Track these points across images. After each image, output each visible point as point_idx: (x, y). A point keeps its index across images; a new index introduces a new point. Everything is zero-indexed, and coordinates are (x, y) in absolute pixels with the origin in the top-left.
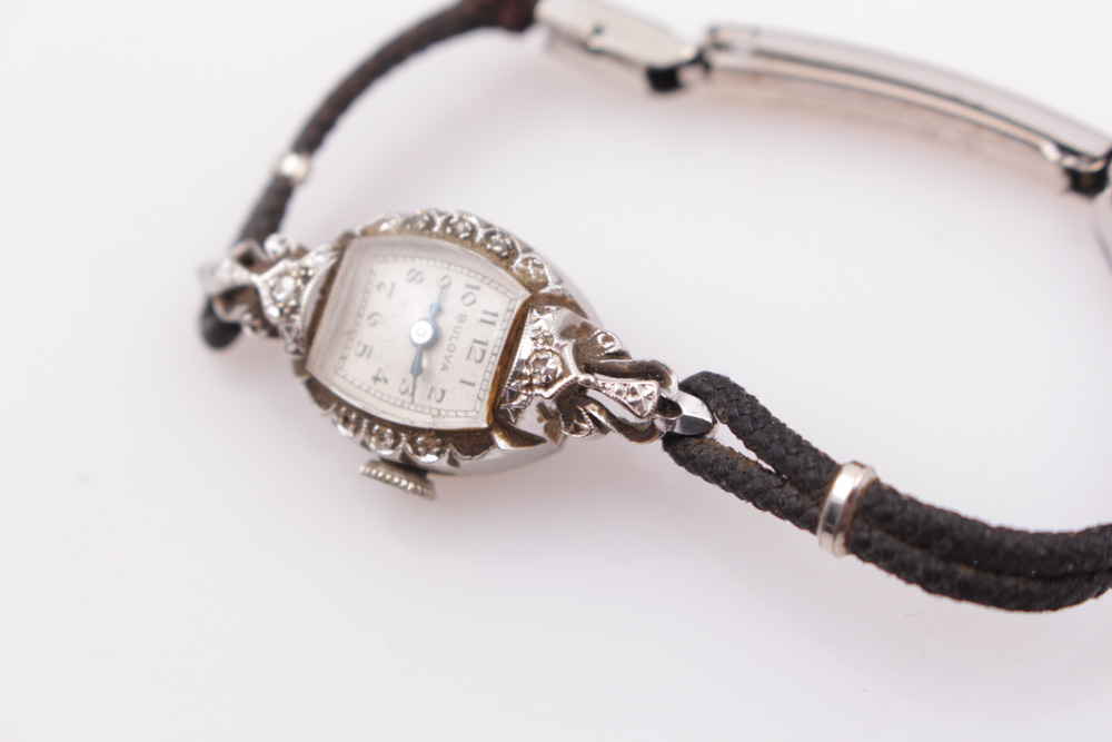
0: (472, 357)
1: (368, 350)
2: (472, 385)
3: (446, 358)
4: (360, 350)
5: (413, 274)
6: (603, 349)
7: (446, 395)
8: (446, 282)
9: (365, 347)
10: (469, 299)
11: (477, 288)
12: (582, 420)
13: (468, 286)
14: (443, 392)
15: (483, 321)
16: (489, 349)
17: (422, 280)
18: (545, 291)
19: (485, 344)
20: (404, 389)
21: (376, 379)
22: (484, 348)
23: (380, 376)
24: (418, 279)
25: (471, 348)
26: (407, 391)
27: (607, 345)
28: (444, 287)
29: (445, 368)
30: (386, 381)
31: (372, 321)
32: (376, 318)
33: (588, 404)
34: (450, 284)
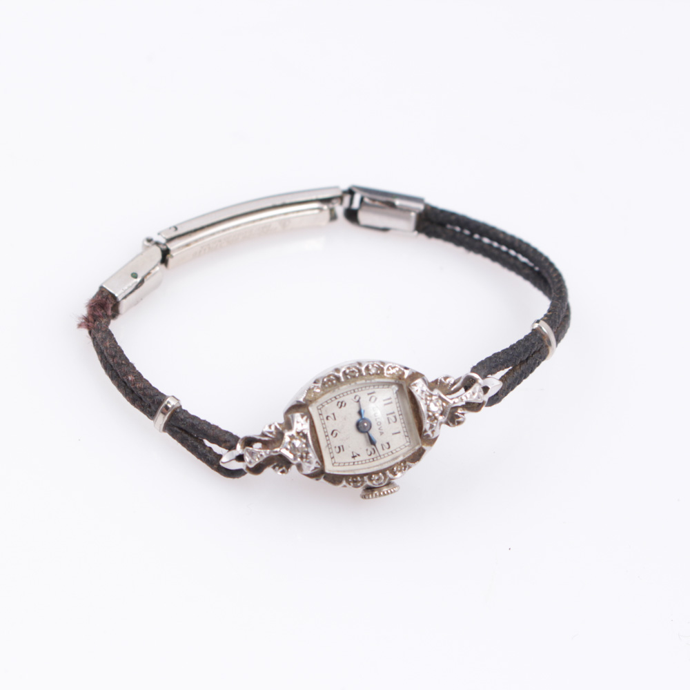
0: (391, 421)
1: (341, 448)
2: (399, 432)
3: (379, 429)
4: (338, 450)
5: (340, 404)
6: (448, 384)
7: (390, 444)
8: (357, 398)
9: (339, 448)
10: (373, 399)
11: (373, 393)
12: (458, 417)
13: (369, 394)
14: (388, 443)
15: (385, 404)
16: (397, 414)
17: (345, 404)
18: (406, 376)
19: (394, 413)
20: (369, 453)
21: (354, 457)
22: (394, 415)
23: (355, 455)
24: (343, 404)
25: (388, 418)
26: (371, 454)
27: (448, 380)
28: (358, 401)
29: (382, 433)
30: (359, 455)
31: (334, 435)
32: (335, 432)
33: (457, 410)
34: (360, 398)
